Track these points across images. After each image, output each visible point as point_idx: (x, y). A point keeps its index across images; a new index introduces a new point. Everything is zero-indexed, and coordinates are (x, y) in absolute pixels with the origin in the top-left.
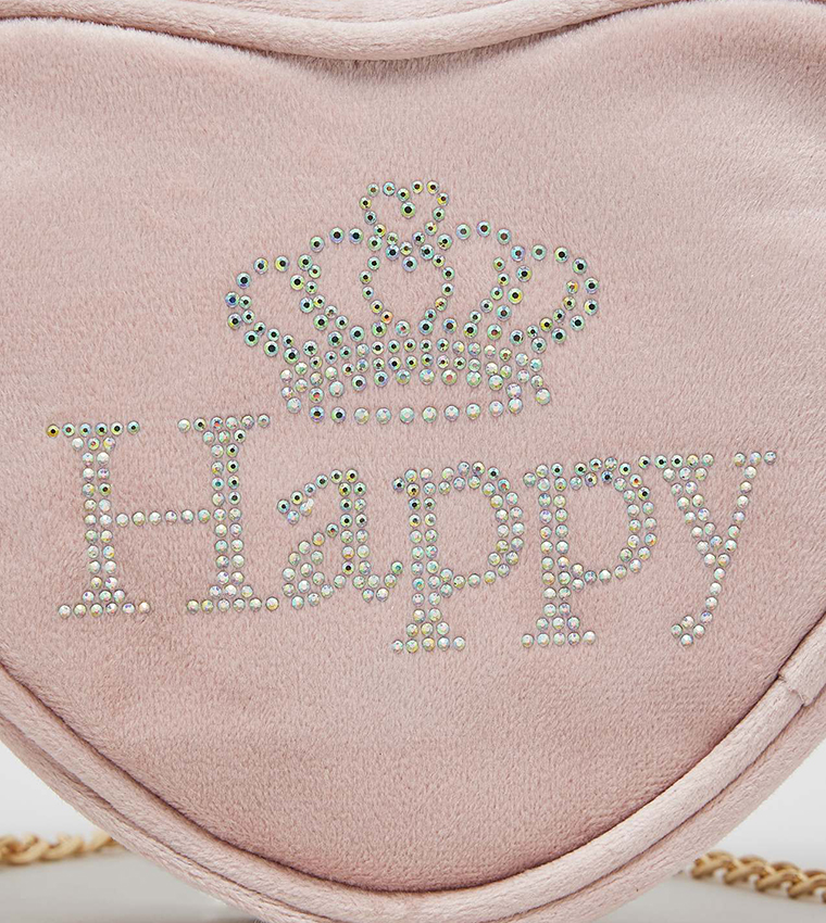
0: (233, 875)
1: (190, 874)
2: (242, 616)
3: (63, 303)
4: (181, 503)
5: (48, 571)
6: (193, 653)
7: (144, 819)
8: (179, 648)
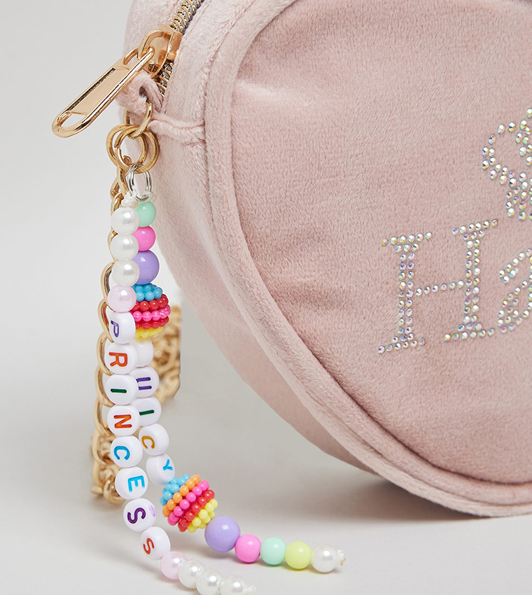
0: (443, 486)
1: (420, 489)
2: (475, 342)
3: (397, 162)
4: (450, 279)
5: (376, 327)
6: (446, 366)
7: (401, 462)
8: (438, 363)
